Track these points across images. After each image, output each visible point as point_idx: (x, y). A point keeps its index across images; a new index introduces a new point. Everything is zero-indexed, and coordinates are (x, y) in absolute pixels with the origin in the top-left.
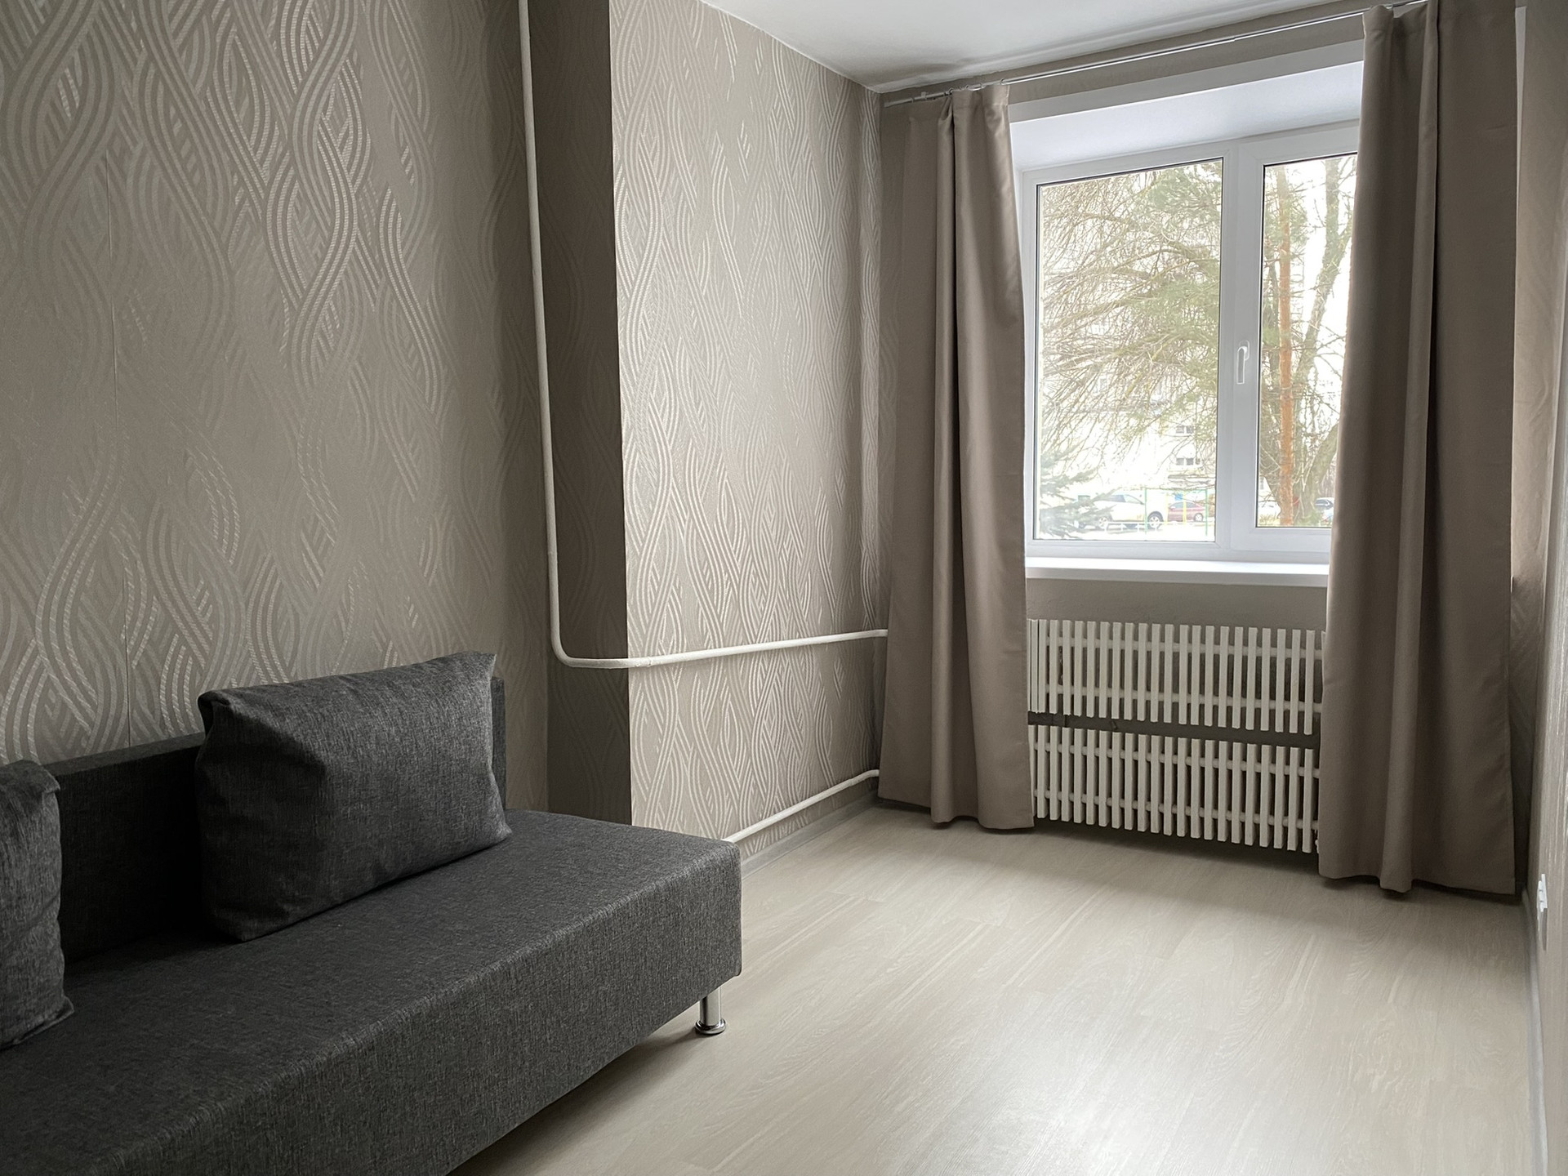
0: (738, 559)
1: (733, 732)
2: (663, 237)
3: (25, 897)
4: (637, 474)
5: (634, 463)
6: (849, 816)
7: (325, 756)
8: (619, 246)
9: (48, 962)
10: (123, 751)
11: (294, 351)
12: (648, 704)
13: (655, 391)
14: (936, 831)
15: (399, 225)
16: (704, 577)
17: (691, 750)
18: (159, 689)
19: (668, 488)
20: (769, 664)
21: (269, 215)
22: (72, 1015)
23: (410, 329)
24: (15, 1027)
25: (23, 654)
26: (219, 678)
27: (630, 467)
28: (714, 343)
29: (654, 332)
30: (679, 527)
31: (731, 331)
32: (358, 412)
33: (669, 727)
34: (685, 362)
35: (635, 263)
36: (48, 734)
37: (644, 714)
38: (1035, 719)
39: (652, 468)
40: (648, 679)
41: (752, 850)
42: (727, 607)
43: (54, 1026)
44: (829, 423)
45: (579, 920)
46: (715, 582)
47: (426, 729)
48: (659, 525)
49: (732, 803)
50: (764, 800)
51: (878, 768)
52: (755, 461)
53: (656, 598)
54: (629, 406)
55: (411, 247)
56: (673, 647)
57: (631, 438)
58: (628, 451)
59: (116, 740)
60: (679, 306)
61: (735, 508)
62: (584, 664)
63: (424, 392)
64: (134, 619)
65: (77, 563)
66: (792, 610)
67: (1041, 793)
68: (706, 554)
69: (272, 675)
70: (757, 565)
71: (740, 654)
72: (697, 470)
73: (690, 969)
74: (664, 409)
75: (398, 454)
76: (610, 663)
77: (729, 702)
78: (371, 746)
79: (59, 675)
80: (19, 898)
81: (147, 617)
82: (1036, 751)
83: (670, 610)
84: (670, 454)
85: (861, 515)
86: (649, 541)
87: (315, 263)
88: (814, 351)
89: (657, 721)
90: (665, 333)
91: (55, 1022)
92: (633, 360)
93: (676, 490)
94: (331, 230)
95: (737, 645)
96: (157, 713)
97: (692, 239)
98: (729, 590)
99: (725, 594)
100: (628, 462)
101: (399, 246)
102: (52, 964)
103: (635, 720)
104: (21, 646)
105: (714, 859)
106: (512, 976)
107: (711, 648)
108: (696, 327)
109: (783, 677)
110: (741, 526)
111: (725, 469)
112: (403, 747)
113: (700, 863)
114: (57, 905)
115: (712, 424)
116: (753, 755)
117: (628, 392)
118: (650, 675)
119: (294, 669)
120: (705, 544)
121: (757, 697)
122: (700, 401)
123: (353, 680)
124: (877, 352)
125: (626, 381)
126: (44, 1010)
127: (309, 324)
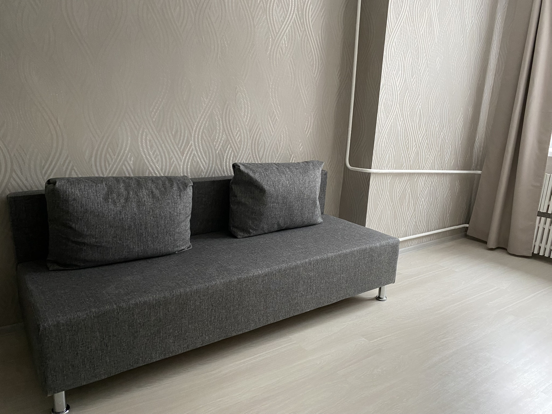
0: (420, 137)
1: (409, 202)
2: (408, 10)
3: (181, 214)
4: (384, 102)
5: (383, 98)
6: (453, 239)
7: (266, 187)
8: (389, 15)
9: (186, 233)
10: (212, 178)
11: (272, 54)
12: (377, 186)
13: (396, 71)
14: (487, 251)
15: (311, 9)
16: (406, 143)
17: (391, 205)
18: (223, 160)
19: (396, 108)
20: (428, 178)
21: (268, 6)
22: (191, 249)
23: (311, 47)
24: (176, 248)
25: (188, 145)
26: (240, 159)
27: (382, 99)
28: (423, 52)
29: (399, 48)
30: (398, 123)
31: (431, 48)
32: (290, 76)
33: (384, 195)
34: (410, 60)
35: (394, 21)
36: (193, 170)
37: (375, 189)
38: (541, 214)
39: (391, 100)
40: (378, 178)
41: (411, 244)
42: (413, 155)
43: (186, 251)
44: (469, 86)
45: (337, 252)
46: (410, 145)
47: (298, 183)
48: (390, 121)
49: (405, 226)
50: (418, 227)
51: (469, 224)
52: (434, 100)
53: (385, 149)
54: (384, 76)
55: (314, 17)
56: (389, 167)
57: (384, 88)
58: (382, 93)
59: (211, 174)
60: (411, 38)
61: (422, 117)
62: (355, 169)
63: (313, 69)
64: (218, 138)
65: (204, 119)
66: (441, 159)
67: (537, 244)
68: (408, 134)
69: (256, 161)
70: (428, 140)
71: (416, 173)
72: (409, 102)
73: (375, 277)
74: (398, 78)
75: (302, 91)
76: (364, 170)
77: (409, 190)
78: (280, 186)
79: (197, 153)
80: (180, 214)
81: (222, 138)
82: (539, 227)
83: (390, 153)
84: (398, 95)
85: (478, 124)
86: (386, 128)
87: (281, 23)
88: (467, 56)
89: (380, 192)
90: (403, 49)
91: (187, 250)
92: (389, 59)
93: (399, 109)
94: (287, 12)
95: (415, 169)
96: (222, 167)
97: (420, 11)
98: (415, 148)
99: (413, 150)
100: (381, 97)
101: (310, 16)
102: (187, 233)
103: (371, 191)
104: (188, 143)
105: (389, 243)
106: (312, 264)
107: (404, 169)
108: (417, 46)
109: (433, 183)
110: (424, 124)
111: (420, 102)
112: (290, 188)
113: (384, 243)
114: (190, 217)
115: (417, 84)
116: (416, 211)
117: (385, 71)
118: (379, 176)
119: (262, 160)
120: (408, 130)
121: (421, 190)
122: (414, 75)
123: (278, 165)
124: (497, 57)
125: (385, 66)
126: (184, 246)
127: (277, 44)
